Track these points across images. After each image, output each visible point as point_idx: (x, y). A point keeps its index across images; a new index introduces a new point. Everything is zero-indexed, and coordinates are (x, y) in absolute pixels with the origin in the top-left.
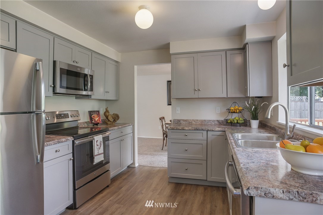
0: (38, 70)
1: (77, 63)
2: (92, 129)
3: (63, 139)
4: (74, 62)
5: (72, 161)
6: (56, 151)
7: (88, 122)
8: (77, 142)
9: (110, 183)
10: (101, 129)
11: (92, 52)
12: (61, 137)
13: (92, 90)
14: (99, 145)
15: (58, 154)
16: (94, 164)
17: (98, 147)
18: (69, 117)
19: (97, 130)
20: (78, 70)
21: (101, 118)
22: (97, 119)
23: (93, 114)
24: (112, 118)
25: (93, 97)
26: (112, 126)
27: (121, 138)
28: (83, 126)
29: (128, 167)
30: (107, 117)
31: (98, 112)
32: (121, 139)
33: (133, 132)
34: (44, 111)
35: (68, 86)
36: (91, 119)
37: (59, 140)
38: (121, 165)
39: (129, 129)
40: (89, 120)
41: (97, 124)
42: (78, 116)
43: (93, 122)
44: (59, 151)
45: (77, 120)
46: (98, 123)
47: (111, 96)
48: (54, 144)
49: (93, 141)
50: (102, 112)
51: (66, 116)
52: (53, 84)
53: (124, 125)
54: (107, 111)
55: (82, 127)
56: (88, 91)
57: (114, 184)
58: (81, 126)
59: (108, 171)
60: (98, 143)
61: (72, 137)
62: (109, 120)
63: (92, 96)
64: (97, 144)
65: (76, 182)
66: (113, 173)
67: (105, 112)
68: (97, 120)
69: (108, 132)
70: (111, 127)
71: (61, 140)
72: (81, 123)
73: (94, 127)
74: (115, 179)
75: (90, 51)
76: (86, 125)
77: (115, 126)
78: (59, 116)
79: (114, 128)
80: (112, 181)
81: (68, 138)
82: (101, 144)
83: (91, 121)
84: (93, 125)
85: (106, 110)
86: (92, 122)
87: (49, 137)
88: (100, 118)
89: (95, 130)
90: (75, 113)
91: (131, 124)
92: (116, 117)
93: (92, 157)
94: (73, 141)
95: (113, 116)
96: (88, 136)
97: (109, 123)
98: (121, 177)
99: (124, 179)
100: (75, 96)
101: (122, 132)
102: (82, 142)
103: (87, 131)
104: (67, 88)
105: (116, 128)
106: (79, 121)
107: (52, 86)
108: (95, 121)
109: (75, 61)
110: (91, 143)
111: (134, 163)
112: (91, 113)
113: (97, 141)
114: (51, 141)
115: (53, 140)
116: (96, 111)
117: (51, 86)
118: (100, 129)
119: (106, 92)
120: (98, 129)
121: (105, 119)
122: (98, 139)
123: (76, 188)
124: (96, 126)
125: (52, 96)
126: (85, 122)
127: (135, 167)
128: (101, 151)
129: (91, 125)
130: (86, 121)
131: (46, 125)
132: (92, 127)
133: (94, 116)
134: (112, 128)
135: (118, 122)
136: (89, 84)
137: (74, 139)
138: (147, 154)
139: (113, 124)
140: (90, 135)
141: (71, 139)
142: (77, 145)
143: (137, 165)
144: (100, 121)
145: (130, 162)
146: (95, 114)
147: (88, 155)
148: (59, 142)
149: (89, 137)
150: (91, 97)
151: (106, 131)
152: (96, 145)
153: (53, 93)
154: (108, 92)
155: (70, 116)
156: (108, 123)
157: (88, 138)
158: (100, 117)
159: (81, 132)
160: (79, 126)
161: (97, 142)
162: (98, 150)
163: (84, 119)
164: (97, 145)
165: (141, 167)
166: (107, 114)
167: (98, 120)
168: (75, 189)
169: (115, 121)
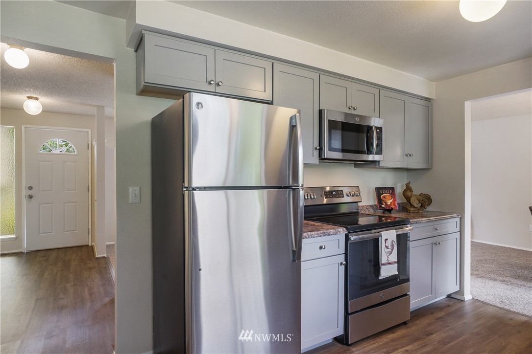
0: (295, 126)
1: (354, 109)
2: (380, 217)
3: (331, 231)
4: (350, 108)
5: (343, 267)
6: (321, 248)
7: (375, 205)
8: (353, 238)
9: (409, 319)
10: (397, 219)
11: (380, 88)
12: (330, 226)
13: (379, 152)
14: (390, 247)
15: (323, 253)
16: (380, 278)
17: (388, 250)
18: (343, 197)
19: (389, 220)
20: (357, 121)
21: (398, 201)
22: (389, 202)
23: (383, 194)
24: (418, 203)
25: (382, 165)
26: (418, 217)
27: (434, 240)
28: (367, 212)
29: (449, 296)
30: (408, 199)
31: (393, 189)
32: (435, 242)
33: (461, 232)
34: (302, 186)
35: (344, 148)
36: (380, 201)
37: (325, 231)
38: (432, 289)
39: (451, 225)
40: (376, 203)
41: (390, 210)
42: (357, 196)
43: (383, 206)
44: (324, 249)
45: (357, 202)
46: (392, 209)
47: (416, 162)
48: (317, 237)
49: (380, 238)
50: (399, 190)
51: (340, 194)
52: (319, 146)
53: (442, 214)
54: (408, 188)
55: (365, 213)
56: (373, 154)
57: (418, 322)
58: (363, 212)
59: (406, 295)
60: (389, 244)
61: (345, 229)
62: (412, 206)
63: (380, 162)
64: (387, 245)
65: (349, 302)
66: (416, 302)
67: (405, 190)
68: (389, 204)
69: (409, 226)
70: (414, 218)
71: (328, 232)
72: (364, 206)
73: (384, 215)
74: (420, 313)
75: (376, 87)
76: (371, 211)
77: (422, 217)
78: (330, 194)
79: (421, 219)
80: (414, 316)
81: (339, 230)
82: (393, 246)
83: (380, 205)
84: (383, 212)
85: (407, 185)
86: (380, 207)
87: (314, 225)
88: (395, 200)
89: (386, 220)
90: (354, 190)
91: (455, 215)
92: (426, 200)
93: (376, 266)
94: (347, 236)
95: (420, 197)
96: (371, 230)
97: (412, 209)
98: (432, 313)
99: (438, 319)
100: (353, 162)
101: (436, 229)
102: (361, 239)
103: (371, 220)
104: (343, 151)
105: (423, 219)
106: (360, 204)
107: (318, 148)
108: (386, 204)
109: (351, 106)
110: (376, 241)
111: (461, 292)
112: (379, 191)
113: (387, 239)
114: (314, 231)
115: (317, 230)
116: (388, 188)
117: (316, 149)
118: (395, 219)
119: (407, 155)
120: (391, 220)
121: (405, 203)
122: (389, 236)
123: (349, 312)
124: (387, 214)
125: (318, 163)
126: (370, 206)
127: (464, 301)
128: (394, 257)
129: (379, 212)
130: (372, 203)
131: (305, 206)
132: (382, 215)
133: (384, 197)
134: (416, 220)
135: (429, 209)
136: (375, 143)
137: (348, 232)
138: (494, 280)
139: (420, 211)
140: (375, 229)
141: (343, 231)
142: (353, 242)
143: (468, 297)
144: (394, 205)
145: (453, 288)
146: (386, 193)
147: (370, 261)
148: (325, 234)
149: (373, 231)
150: (379, 165)
151: (405, 224)
152: (383, 246)
153: (319, 159)
154: (410, 155)
155: (345, 195)
156: (410, 210)
157: (371, 233)
158: (395, 197)
159: (362, 221)
160: (359, 211)
161: (385, 241)
162: (388, 255)
163: (367, 200)
164: (387, 247)
165: (478, 304)
166: (409, 194)
167: (391, 203)
168: (347, 314)
169: (424, 207)
